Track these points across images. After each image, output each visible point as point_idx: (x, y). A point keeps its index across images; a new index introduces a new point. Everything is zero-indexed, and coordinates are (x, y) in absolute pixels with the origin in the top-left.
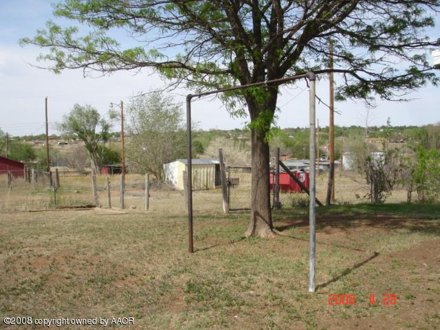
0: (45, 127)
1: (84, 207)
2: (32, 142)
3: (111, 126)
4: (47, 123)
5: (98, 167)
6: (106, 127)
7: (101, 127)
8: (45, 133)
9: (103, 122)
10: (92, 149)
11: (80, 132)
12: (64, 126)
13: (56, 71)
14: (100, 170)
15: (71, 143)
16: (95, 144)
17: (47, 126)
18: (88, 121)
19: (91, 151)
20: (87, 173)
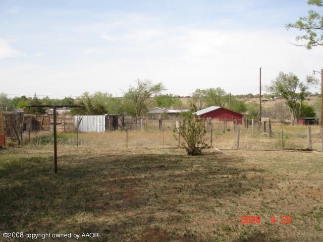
0: (259, 88)
1: (304, 150)
2: (243, 100)
3: (307, 88)
4: (260, 86)
5: (296, 119)
6: (303, 90)
7: (299, 89)
8: (259, 94)
9: (301, 85)
10: (292, 105)
11: (284, 93)
12: (272, 88)
13: (309, 47)
14: (298, 121)
15: (270, 101)
16: (295, 102)
17: (260, 88)
18: (290, 85)
19: (291, 107)
20: (288, 124)
